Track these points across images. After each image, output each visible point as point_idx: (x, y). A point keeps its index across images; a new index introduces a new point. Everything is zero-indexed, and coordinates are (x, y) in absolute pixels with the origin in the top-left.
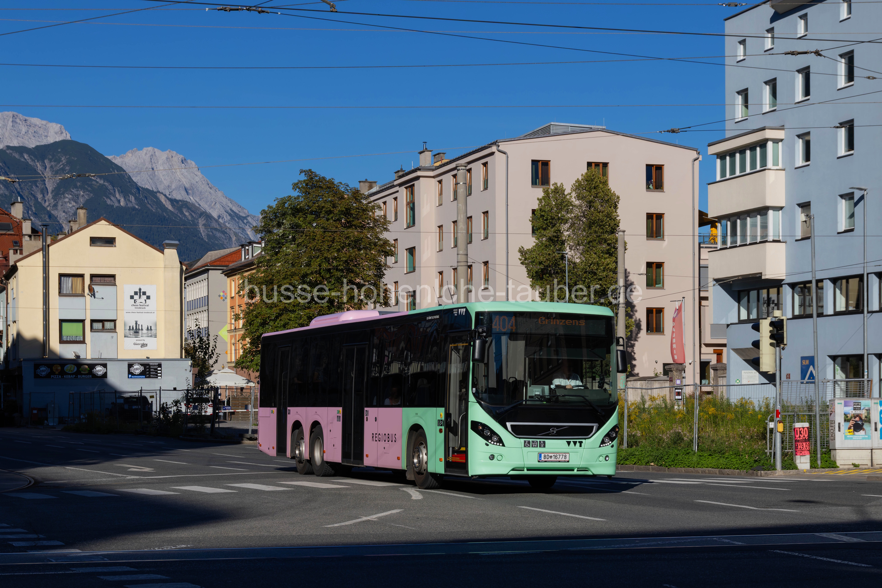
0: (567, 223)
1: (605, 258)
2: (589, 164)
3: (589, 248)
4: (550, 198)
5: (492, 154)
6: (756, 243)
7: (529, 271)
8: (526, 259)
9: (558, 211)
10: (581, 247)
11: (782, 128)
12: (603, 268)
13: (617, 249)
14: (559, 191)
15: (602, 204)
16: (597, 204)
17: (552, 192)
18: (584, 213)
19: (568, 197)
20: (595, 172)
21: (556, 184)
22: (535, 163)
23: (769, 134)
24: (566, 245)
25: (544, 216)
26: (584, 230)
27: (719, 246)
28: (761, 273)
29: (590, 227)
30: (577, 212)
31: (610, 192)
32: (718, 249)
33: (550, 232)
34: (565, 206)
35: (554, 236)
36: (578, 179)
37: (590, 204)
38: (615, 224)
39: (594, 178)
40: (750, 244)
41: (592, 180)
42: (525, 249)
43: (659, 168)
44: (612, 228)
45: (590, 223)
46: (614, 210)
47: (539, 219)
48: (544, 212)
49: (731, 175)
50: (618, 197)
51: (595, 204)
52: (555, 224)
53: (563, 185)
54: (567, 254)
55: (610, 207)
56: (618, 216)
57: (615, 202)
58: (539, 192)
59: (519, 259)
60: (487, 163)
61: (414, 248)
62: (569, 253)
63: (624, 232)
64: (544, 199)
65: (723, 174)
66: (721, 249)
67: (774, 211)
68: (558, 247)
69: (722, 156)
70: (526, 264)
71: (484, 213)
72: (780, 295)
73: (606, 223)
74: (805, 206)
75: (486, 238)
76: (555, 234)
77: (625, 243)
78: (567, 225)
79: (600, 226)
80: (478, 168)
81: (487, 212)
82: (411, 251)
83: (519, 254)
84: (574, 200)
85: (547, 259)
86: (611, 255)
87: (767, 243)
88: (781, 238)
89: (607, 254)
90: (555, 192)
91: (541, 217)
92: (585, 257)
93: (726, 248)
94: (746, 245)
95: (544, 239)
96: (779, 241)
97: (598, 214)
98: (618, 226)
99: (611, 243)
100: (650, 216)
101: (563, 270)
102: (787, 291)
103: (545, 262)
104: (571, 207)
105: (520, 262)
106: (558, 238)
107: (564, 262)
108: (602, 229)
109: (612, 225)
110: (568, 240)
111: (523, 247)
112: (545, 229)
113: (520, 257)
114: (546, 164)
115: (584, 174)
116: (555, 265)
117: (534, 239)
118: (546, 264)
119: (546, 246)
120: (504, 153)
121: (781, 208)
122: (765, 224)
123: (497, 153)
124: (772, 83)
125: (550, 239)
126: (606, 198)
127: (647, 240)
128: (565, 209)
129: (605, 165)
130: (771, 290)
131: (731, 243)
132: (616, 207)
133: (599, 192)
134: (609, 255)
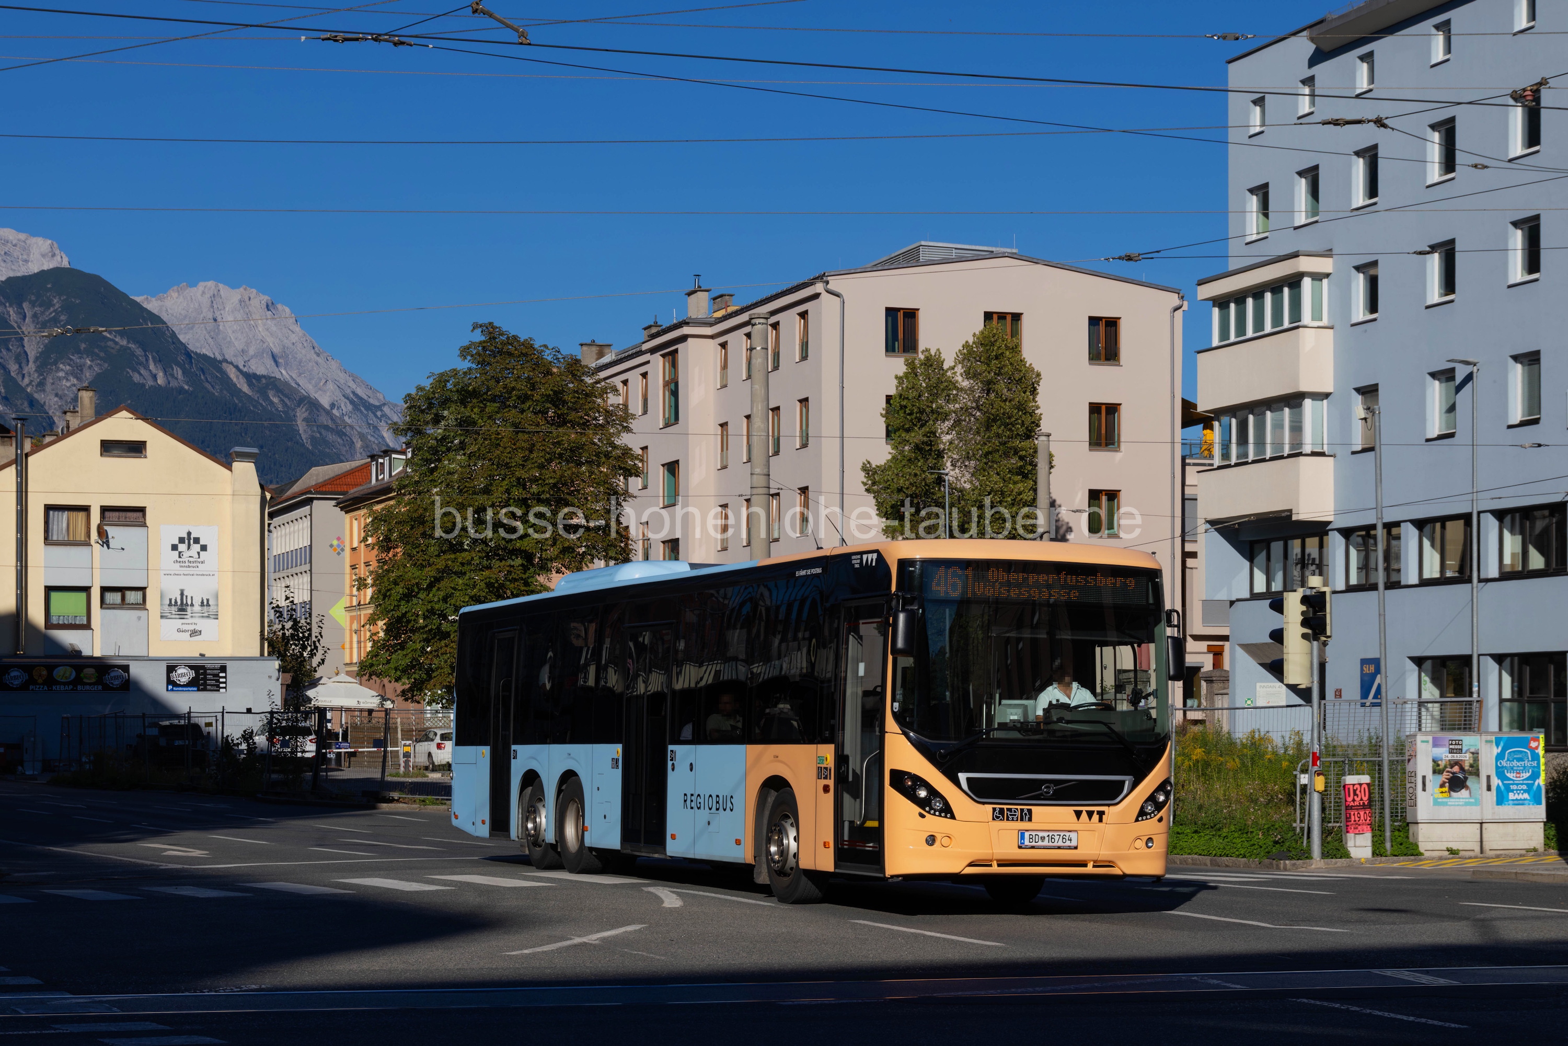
0: (948, 420)
1: (1015, 483)
2: (988, 317)
3: (986, 463)
4: (916, 376)
5: (816, 296)
6: (1280, 458)
7: (879, 505)
8: (874, 483)
9: (931, 398)
10: (972, 462)
11: (1327, 254)
12: (1012, 500)
13: (1035, 466)
14: (933, 363)
15: (1010, 386)
16: (1001, 386)
17: (921, 365)
18: (977, 401)
19: (949, 374)
20: (997, 329)
21: (928, 350)
22: (891, 314)
23: (1304, 265)
24: (945, 460)
25: (906, 407)
26: (978, 433)
27: (1216, 462)
28: (1289, 511)
29: (988, 428)
30: (965, 400)
31: (1025, 365)
32: (1214, 467)
33: (917, 436)
34: (943, 390)
35: (924, 443)
36: (967, 342)
37: (988, 386)
38: (1033, 423)
39: (996, 341)
40: (1271, 459)
41: (993, 345)
42: (874, 466)
43: (1112, 324)
44: (1027, 428)
45: (988, 421)
46: (1031, 397)
47: (898, 413)
48: (906, 401)
49: (1236, 336)
50: (1038, 375)
51: (997, 387)
52: (927, 422)
53: (940, 353)
54: (947, 475)
55: (1025, 392)
56: (1038, 408)
57: (1033, 384)
58: (899, 365)
59: (863, 482)
60: (806, 312)
61: (677, 462)
62: (952, 473)
63: (1048, 435)
64: (907, 378)
65: (1223, 334)
66: (1219, 468)
67: (1312, 400)
68: (931, 462)
69: (1221, 303)
70: (875, 492)
71: (800, 401)
72: (1324, 550)
73: (1016, 420)
74: (1367, 393)
75: (805, 445)
76: (926, 439)
77: (1050, 456)
78: (948, 424)
79: (1006, 425)
80: (790, 321)
81: (806, 400)
82: (672, 468)
83: (863, 474)
84: (959, 379)
85: (911, 484)
86: (1025, 476)
87: (1300, 458)
88: (1324, 450)
89: (1017, 474)
90: (925, 364)
91: (901, 409)
92: (978, 479)
93: (1228, 466)
94: (1263, 460)
95: (907, 448)
96: (1322, 454)
97: (1002, 405)
98: (1038, 426)
99: (1025, 456)
100: (1094, 409)
101: (941, 503)
102: (1335, 543)
103: (908, 488)
104: (955, 392)
105: (864, 488)
106: (931, 445)
107: (942, 489)
108: (1010, 430)
109: (1027, 424)
110: (948, 449)
111: (869, 462)
112: (908, 430)
113: (865, 480)
114: (911, 315)
115: (977, 333)
116: (926, 494)
117: (889, 448)
118: (910, 492)
119: (910, 460)
120: (837, 295)
121: (1325, 396)
122: (1298, 427)
123: (825, 295)
124: (1310, 175)
125: (918, 448)
126: (1017, 377)
127: (1089, 451)
128: (945, 394)
129: (1016, 317)
130: (1307, 541)
131: (1237, 458)
132: (1034, 391)
133: (1004, 366)
134: (1023, 477)
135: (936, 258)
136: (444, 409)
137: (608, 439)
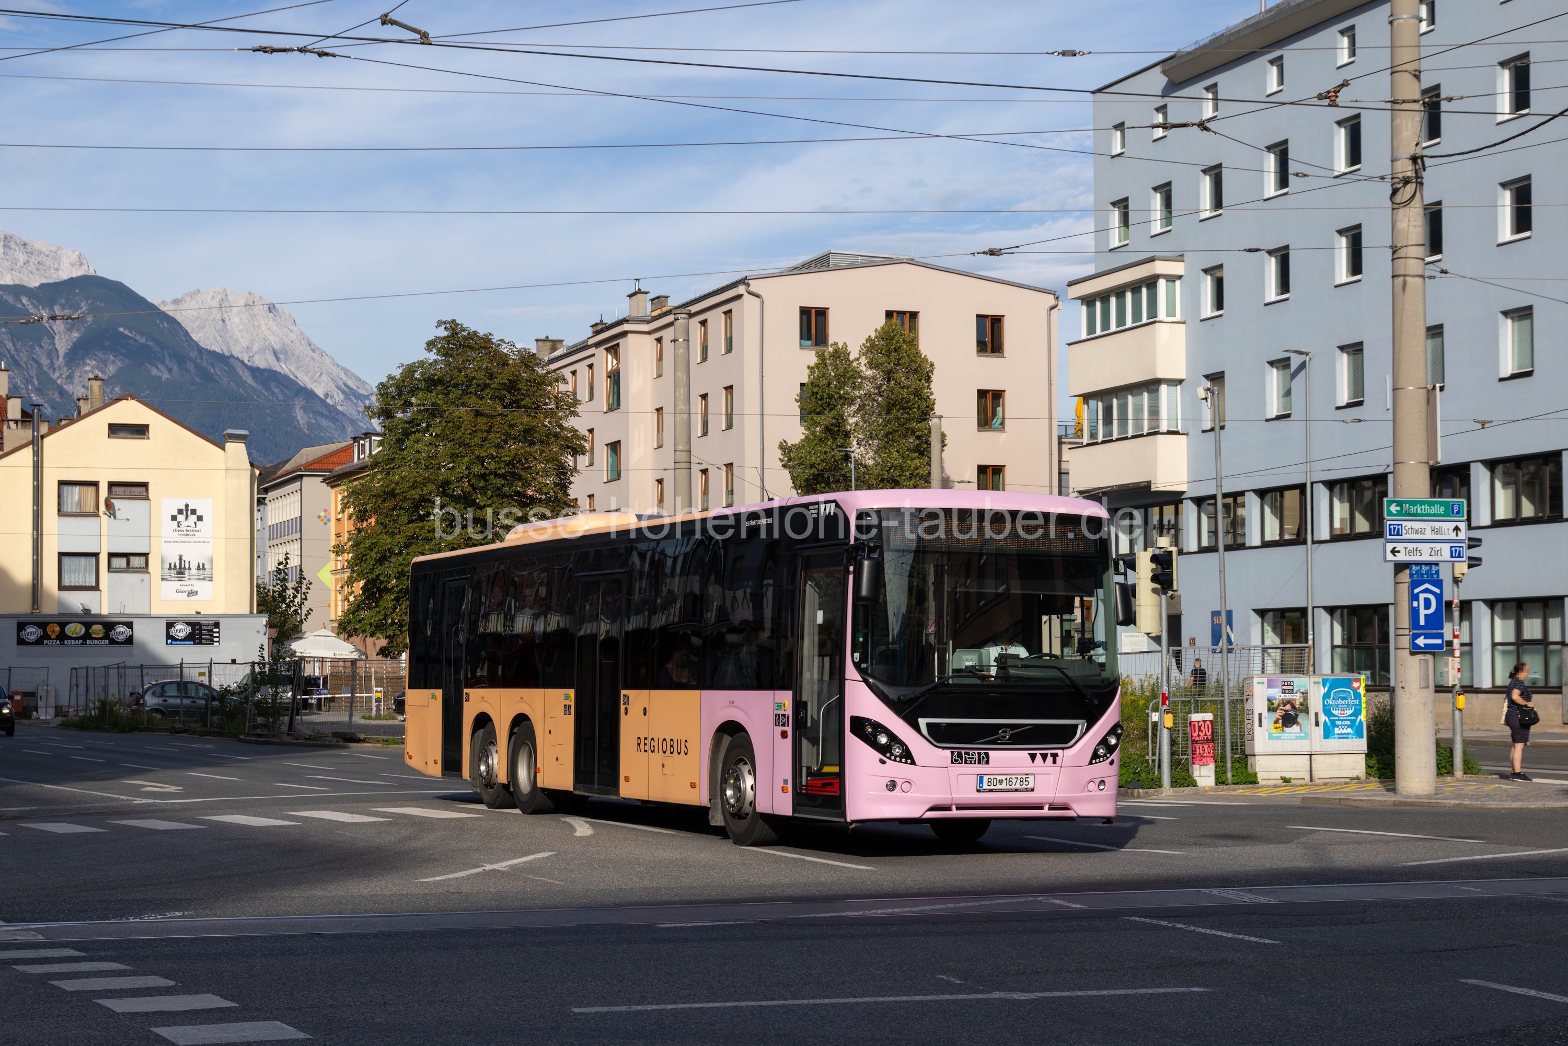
0: (854, 404)
1: (913, 459)
2: (889, 314)
3: (887, 442)
4: (826, 366)
5: (739, 297)
6: (1142, 436)
7: (794, 479)
8: (790, 460)
9: (838, 385)
10: (875, 441)
11: (1180, 258)
12: (910, 474)
13: (930, 444)
14: (840, 354)
15: (907, 375)
16: (900, 375)
17: (830, 357)
18: (879, 388)
19: (855, 364)
20: (896, 325)
21: (836, 344)
22: (805, 312)
23: (1160, 267)
24: (851, 439)
25: (817, 393)
26: (880, 415)
27: (1086, 440)
28: (1149, 482)
29: (888, 412)
30: (868, 387)
31: (920, 357)
32: (1084, 444)
33: (827, 418)
34: (849, 378)
35: (832, 425)
36: (870, 337)
37: (889, 375)
38: (928, 407)
39: (895, 336)
40: (1133, 437)
41: (892, 339)
42: (789, 445)
43: (997, 321)
44: (922, 411)
45: (888, 405)
46: (926, 384)
47: (810, 398)
48: (817, 388)
49: (1102, 330)
50: (932, 365)
51: (895, 375)
52: (835, 406)
53: (847, 346)
54: (853, 452)
55: (920, 380)
56: (932, 394)
57: (927, 372)
58: (811, 357)
59: (780, 459)
60: (730, 311)
61: (619, 442)
62: (858, 451)
63: (940, 417)
64: (818, 368)
65: (1091, 328)
66: (1088, 445)
67: (1168, 385)
68: (840, 441)
69: (1088, 301)
70: (790, 468)
71: (726, 388)
72: (1180, 516)
73: (913, 404)
74: (1217, 378)
75: (730, 426)
76: (834, 421)
77: (943, 436)
78: (854, 408)
79: (904, 409)
80: (716, 319)
81: (731, 387)
82: (615, 447)
83: (780, 452)
84: (864, 368)
85: (822, 460)
86: (922, 454)
87: (1159, 436)
88: (1180, 428)
89: (915, 452)
90: (834, 356)
91: (813, 394)
92: (880, 456)
93: (1096, 443)
94: (1126, 438)
95: (818, 429)
96: (1177, 433)
97: (901, 391)
98: (932, 409)
99: (921, 436)
100: (982, 394)
101: (848, 477)
102: (1189, 511)
103: (819, 464)
104: (859, 380)
105: (781, 464)
106: (839, 426)
107: (849, 464)
108: (908, 413)
109: (923, 407)
110: (854, 430)
111: (785, 442)
112: (819, 413)
113: (782, 457)
114: (822, 313)
115: (879, 329)
116: (834, 469)
117: (802, 429)
118: (820, 468)
119: (821, 439)
120: (758, 296)
121: (1180, 382)
122: (1155, 409)
123: (746, 296)
124: (1165, 190)
125: (827, 429)
126: (914, 366)
127: (978, 431)
128: (850, 382)
129: (914, 315)
130: (1166, 508)
131: (1104, 437)
132: (928, 379)
133: (903, 357)
134: (920, 454)
135: (844, 264)
136: (413, 396)
137: (557, 422)
